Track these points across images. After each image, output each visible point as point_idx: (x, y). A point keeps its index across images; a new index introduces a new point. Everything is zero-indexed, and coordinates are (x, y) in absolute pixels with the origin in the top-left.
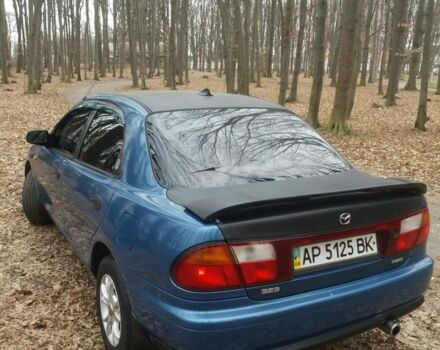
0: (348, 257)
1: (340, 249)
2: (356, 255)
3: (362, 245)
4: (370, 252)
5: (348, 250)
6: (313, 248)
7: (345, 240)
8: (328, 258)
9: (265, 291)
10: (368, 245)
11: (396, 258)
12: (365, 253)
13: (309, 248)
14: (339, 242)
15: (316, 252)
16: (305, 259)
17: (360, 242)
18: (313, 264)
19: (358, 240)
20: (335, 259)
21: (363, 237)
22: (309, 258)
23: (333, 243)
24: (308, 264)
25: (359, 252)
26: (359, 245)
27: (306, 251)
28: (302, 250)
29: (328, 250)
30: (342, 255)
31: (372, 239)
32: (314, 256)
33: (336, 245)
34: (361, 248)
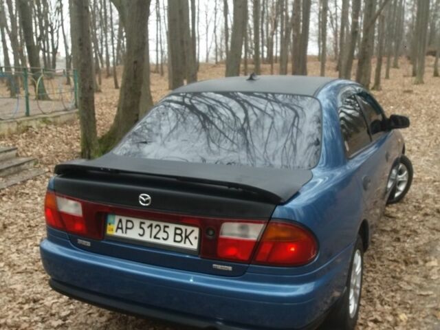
0: (161, 242)
1: (155, 231)
2: (170, 242)
3: (180, 235)
4: (187, 245)
5: (162, 235)
6: (128, 221)
7: (162, 225)
8: (140, 235)
9: (80, 241)
10: (187, 237)
12: (181, 245)
13: (124, 219)
14: (155, 223)
15: (130, 225)
16: (118, 228)
17: (178, 232)
18: (124, 235)
19: (176, 229)
20: (146, 238)
21: (183, 228)
22: (122, 228)
23: (148, 223)
24: (119, 233)
25: (175, 241)
26: (176, 234)
27: (120, 221)
28: (117, 218)
29: (141, 228)
30: (155, 237)
31: (195, 233)
32: (127, 228)
33: (151, 226)
34: (178, 238)
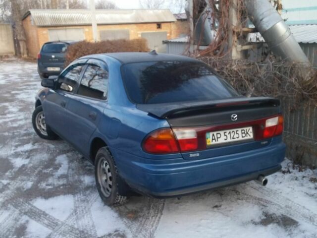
0: (236, 140)
1: (232, 135)
2: (241, 138)
3: (244, 133)
4: (248, 137)
5: (236, 136)
6: (217, 134)
7: (235, 130)
8: (226, 140)
9: (191, 155)
10: (247, 133)
11: (264, 141)
12: (246, 138)
13: (215, 133)
14: (231, 131)
15: (219, 136)
16: (213, 139)
17: (243, 132)
18: (217, 142)
19: (242, 130)
20: (229, 140)
21: (245, 129)
22: (215, 139)
23: (228, 131)
24: (214, 142)
25: (243, 137)
26: (242, 133)
27: (213, 135)
28: (211, 134)
29: (225, 135)
30: (233, 138)
31: (250, 130)
32: (218, 138)
33: (230, 133)
34: (244, 135)
